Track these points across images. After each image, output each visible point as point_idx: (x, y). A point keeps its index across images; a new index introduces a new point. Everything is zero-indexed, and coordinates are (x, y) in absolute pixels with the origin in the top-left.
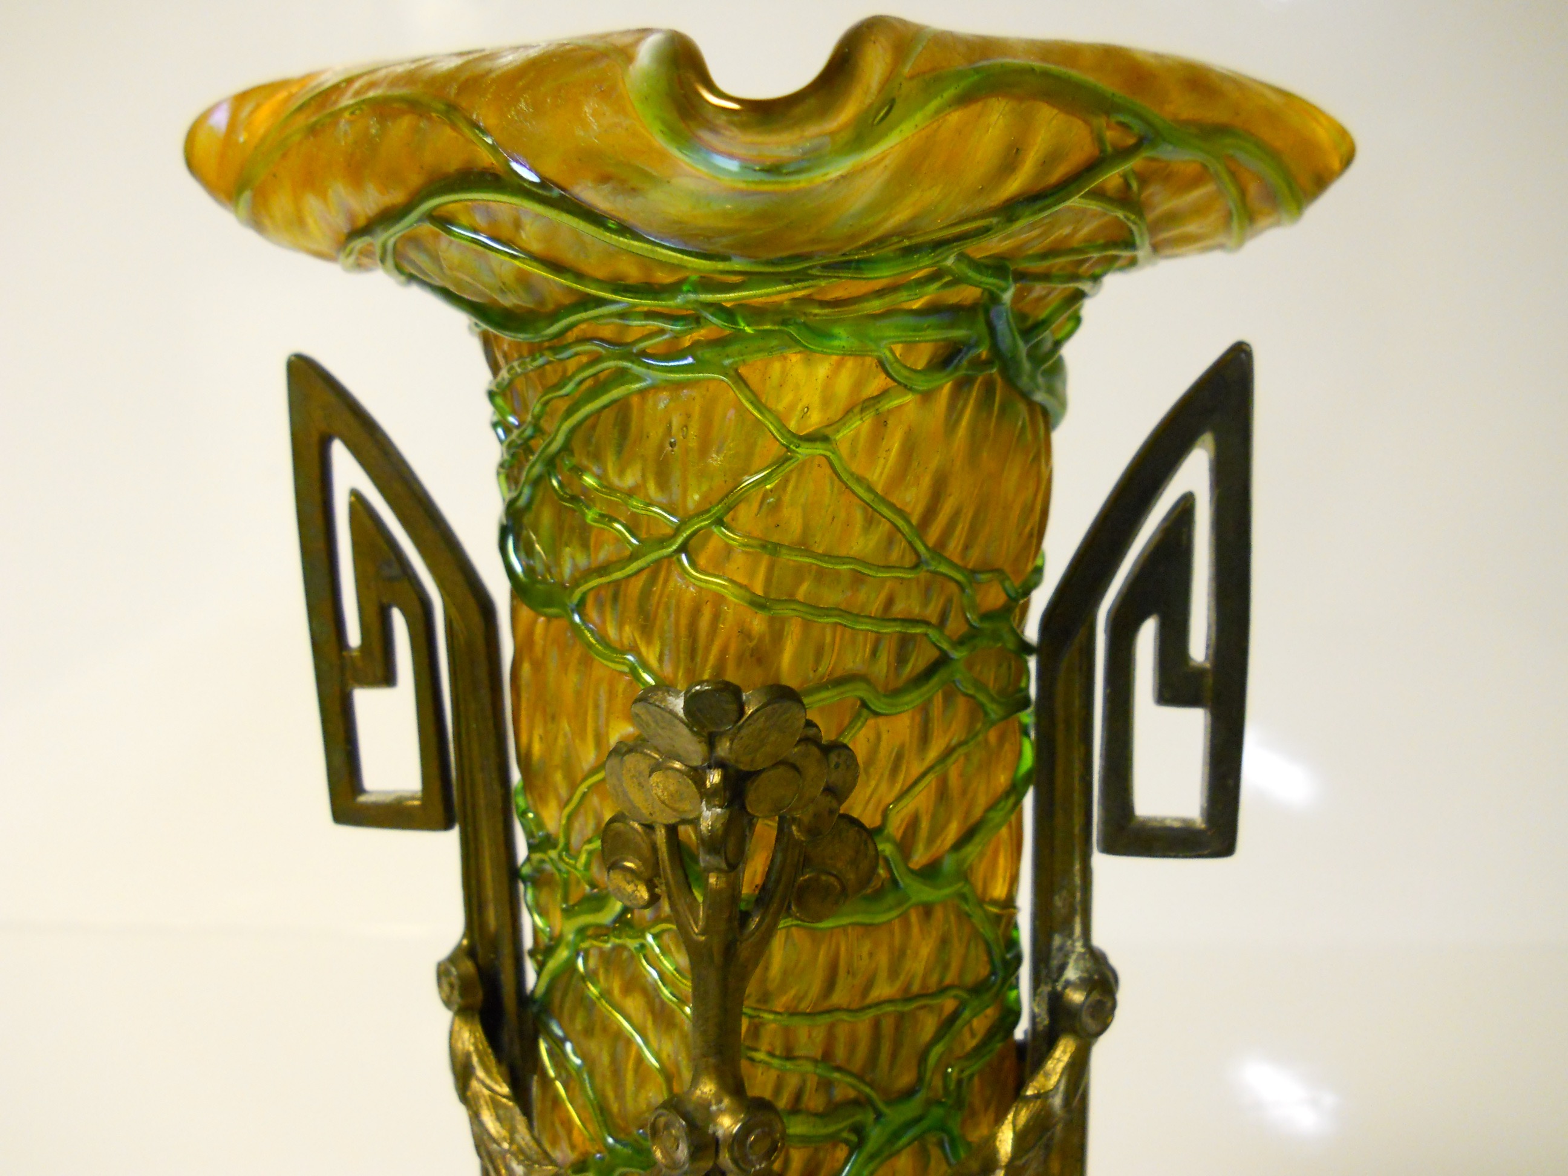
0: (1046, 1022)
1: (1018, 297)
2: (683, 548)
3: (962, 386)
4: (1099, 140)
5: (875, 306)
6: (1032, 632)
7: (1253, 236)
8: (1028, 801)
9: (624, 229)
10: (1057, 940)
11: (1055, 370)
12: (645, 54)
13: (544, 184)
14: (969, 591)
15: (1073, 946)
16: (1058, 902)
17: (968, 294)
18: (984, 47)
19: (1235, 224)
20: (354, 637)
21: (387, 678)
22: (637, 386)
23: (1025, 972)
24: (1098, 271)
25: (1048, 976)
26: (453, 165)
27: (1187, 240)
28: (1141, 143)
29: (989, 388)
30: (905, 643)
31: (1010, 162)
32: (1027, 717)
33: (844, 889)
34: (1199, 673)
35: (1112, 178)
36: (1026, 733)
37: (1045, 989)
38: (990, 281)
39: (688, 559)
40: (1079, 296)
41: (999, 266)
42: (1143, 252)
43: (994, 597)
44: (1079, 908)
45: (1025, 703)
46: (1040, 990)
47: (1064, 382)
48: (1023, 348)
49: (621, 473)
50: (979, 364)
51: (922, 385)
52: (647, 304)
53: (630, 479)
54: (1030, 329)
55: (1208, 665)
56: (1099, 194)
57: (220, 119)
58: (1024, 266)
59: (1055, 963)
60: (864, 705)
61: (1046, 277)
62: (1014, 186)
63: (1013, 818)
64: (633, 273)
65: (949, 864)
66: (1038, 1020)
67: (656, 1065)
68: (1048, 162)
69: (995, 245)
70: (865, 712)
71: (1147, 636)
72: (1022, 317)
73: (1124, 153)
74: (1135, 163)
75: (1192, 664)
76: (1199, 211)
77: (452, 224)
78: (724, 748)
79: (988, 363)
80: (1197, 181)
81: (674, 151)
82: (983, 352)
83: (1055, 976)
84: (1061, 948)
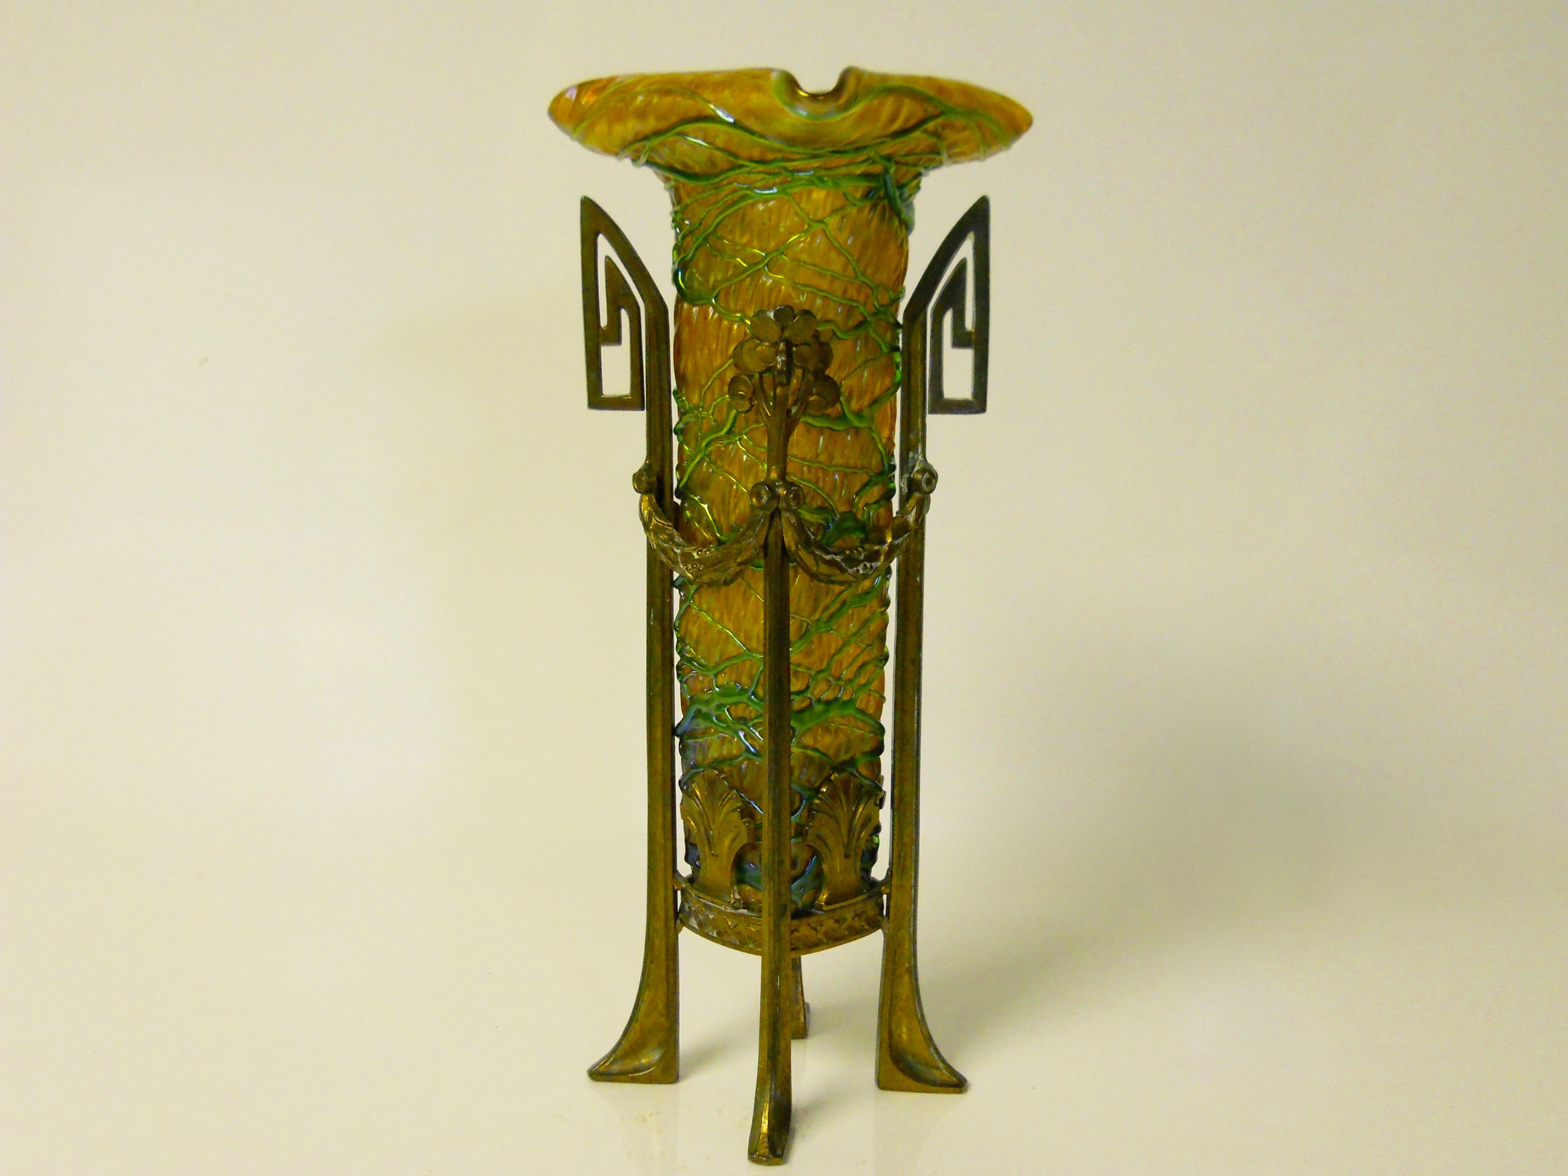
0: (907, 491)
1: (896, 172)
2: (767, 265)
3: (874, 207)
4: (925, 111)
5: (843, 170)
6: (900, 319)
7: (990, 156)
8: (899, 393)
9: (762, 136)
10: (911, 455)
11: (910, 207)
12: (774, 76)
13: (735, 123)
14: (875, 292)
15: (918, 457)
16: (912, 437)
17: (877, 168)
18: (884, 78)
19: (981, 148)
20: (604, 321)
21: (618, 340)
22: (750, 201)
23: (897, 473)
24: (927, 164)
25: (907, 470)
26: (693, 114)
27: (962, 154)
28: (941, 114)
29: (884, 207)
30: (851, 309)
31: (893, 118)
32: (898, 358)
33: (827, 403)
34: (970, 333)
35: (930, 125)
36: (898, 368)
37: (906, 476)
38: (885, 163)
39: (768, 269)
40: (918, 175)
41: (889, 158)
42: (944, 157)
43: (885, 299)
44: (920, 439)
45: (897, 349)
46: (903, 476)
47: (913, 213)
48: (897, 194)
49: (742, 236)
50: (879, 198)
51: (859, 204)
52: (761, 168)
53: (745, 240)
54: (901, 187)
55: (973, 331)
56: (925, 131)
57: (572, 95)
58: (898, 159)
59: (910, 465)
60: (834, 333)
61: (907, 164)
62: (896, 126)
63: (892, 398)
64: (756, 153)
65: (866, 412)
66: (903, 490)
67: (746, 491)
68: (908, 119)
69: (888, 149)
70: (834, 336)
71: (948, 318)
72: (898, 182)
73: (934, 117)
74: (940, 120)
75: (966, 330)
76: (967, 141)
77: (687, 136)
78: (786, 334)
79: (883, 198)
80: (965, 128)
81: (786, 109)
82: (882, 193)
83: (910, 471)
84: (913, 458)
